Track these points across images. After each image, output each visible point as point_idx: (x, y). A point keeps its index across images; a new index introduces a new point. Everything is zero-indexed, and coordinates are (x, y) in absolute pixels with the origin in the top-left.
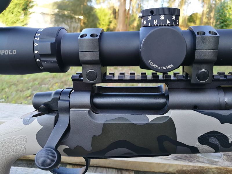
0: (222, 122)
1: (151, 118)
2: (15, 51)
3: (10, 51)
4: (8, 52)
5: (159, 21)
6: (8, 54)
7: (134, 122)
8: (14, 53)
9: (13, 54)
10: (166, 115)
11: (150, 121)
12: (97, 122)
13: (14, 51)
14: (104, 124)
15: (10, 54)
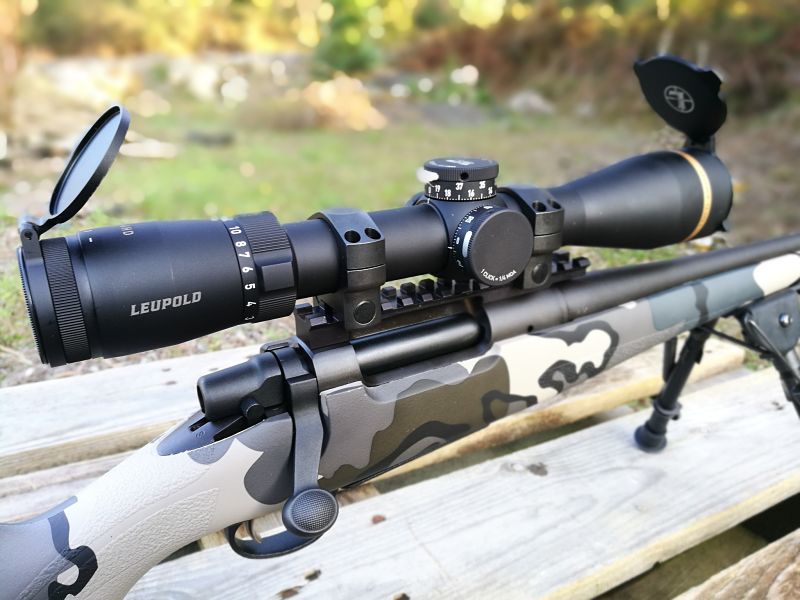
0: (569, 343)
1: (469, 364)
2: (199, 293)
3: (186, 296)
4: (180, 301)
5: (478, 192)
6: (179, 304)
7: (446, 383)
8: (197, 298)
9: (194, 301)
10: (489, 353)
11: (470, 371)
12: (383, 403)
13: (194, 294)
14: (397, 402)
15: (185, 303)
